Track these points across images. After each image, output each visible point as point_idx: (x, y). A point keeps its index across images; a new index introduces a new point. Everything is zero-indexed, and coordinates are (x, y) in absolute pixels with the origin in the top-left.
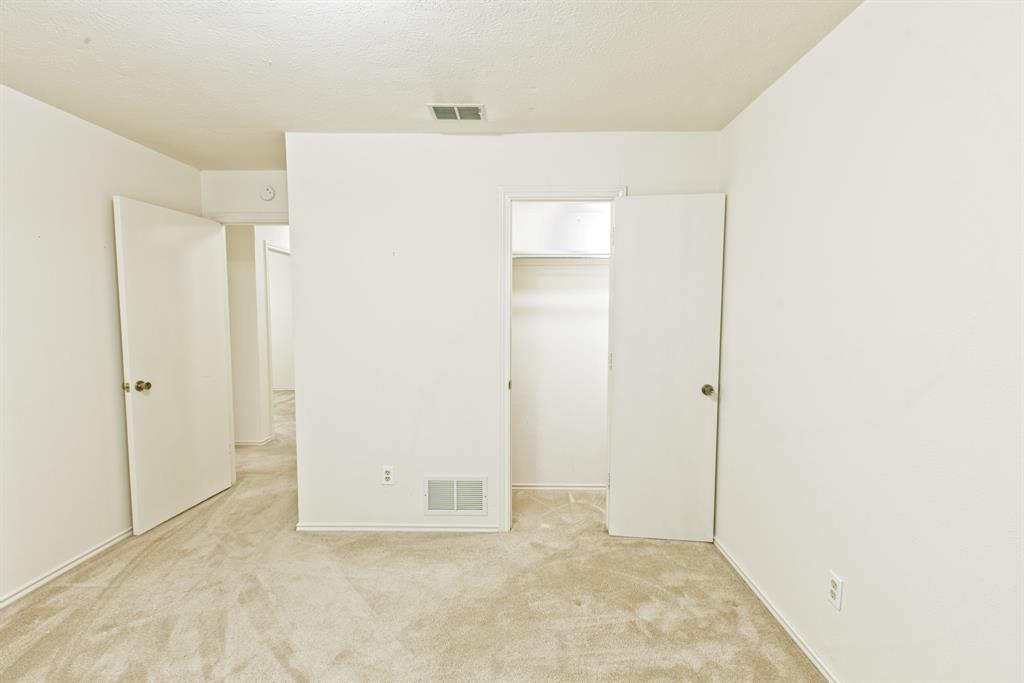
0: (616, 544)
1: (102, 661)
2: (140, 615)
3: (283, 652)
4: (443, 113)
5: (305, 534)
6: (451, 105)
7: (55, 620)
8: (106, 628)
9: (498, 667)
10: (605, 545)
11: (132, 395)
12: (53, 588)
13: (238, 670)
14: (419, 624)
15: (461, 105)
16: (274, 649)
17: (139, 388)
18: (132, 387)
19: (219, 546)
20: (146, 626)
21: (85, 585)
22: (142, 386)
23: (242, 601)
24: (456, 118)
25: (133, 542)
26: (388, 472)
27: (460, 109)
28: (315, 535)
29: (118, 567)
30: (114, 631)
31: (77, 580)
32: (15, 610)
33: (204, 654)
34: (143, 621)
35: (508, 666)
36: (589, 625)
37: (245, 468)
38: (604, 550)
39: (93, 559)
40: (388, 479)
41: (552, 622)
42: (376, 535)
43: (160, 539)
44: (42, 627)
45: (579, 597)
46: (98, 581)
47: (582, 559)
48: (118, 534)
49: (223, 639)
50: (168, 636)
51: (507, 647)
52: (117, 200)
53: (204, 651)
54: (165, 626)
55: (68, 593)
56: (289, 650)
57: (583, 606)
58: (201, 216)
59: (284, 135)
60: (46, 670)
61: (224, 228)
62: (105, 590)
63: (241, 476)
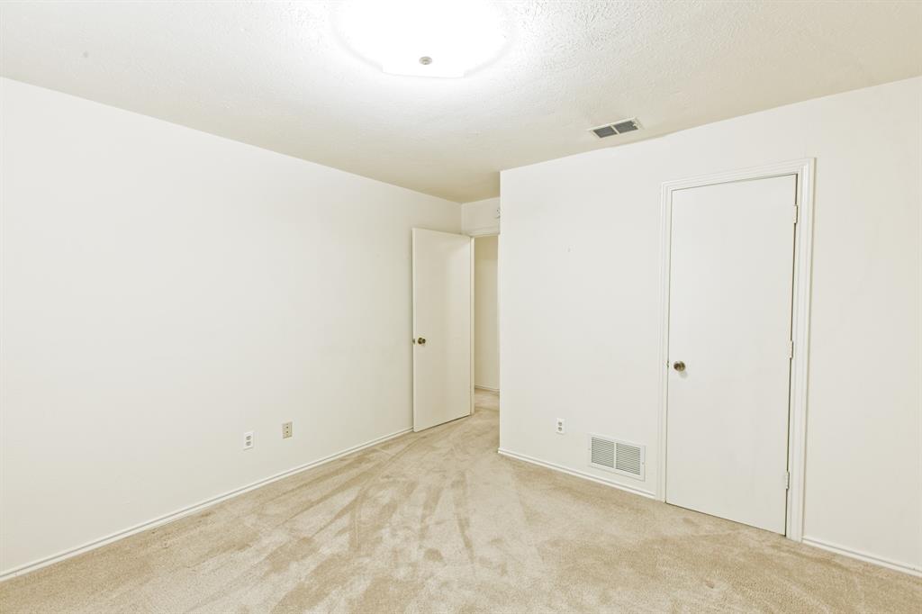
0: (788, 551)
1: (381, 493)
2: (404, 476)
3: (464, 524)
4: (603, 133)
5: (502, 456)
6: (607, 125)
7: (370, 465)
8: (388, 477)
9: (605, 599)
10: (773, 547)
11: (416, 345)
12: (372, 450)
13: (438, 523)
14: (555, 544)
15: (615, 123)
16: (460, 520)
17: (420, 343)
18: (416, 341)
19: (452, 450)
20: (405, 482)
21: (385, 451)
22: (422, 341)
23: (453, 486)
24: (616, 133)
25: (413, 435)
26: (560, 424)
27: (616, 126)
28: (508, 459)
29: (403, 446)
30: (391, 480)
31: (383, 448)
32: (356, 455)
33: (425, 508)
34: (404, 479)
35: (614, 603)
36: (712, 607)
37: (482, 405)
38: (769, 551)
39: (393, 439)
40: (560, 429)
41: (673, 589)
42: (550, 471)
43: (425, 437)
44: (365, 466)
45: (714, 581)
46: (392, 451)
47: (737, 551)
48: (405, 429)
49: (437, 503)
50: (412, 491)
51: (620, 589)
52: (414, 230)
53: (426, 506)
54: (413, 485)
55: (377, 454)
56: (468, 524)
57: (715, 590)
58: (460, 234)
59: (499, 173)
60: (359, 488)
61: (473, 240)
62: (393, 457)
63: (477, 409)
